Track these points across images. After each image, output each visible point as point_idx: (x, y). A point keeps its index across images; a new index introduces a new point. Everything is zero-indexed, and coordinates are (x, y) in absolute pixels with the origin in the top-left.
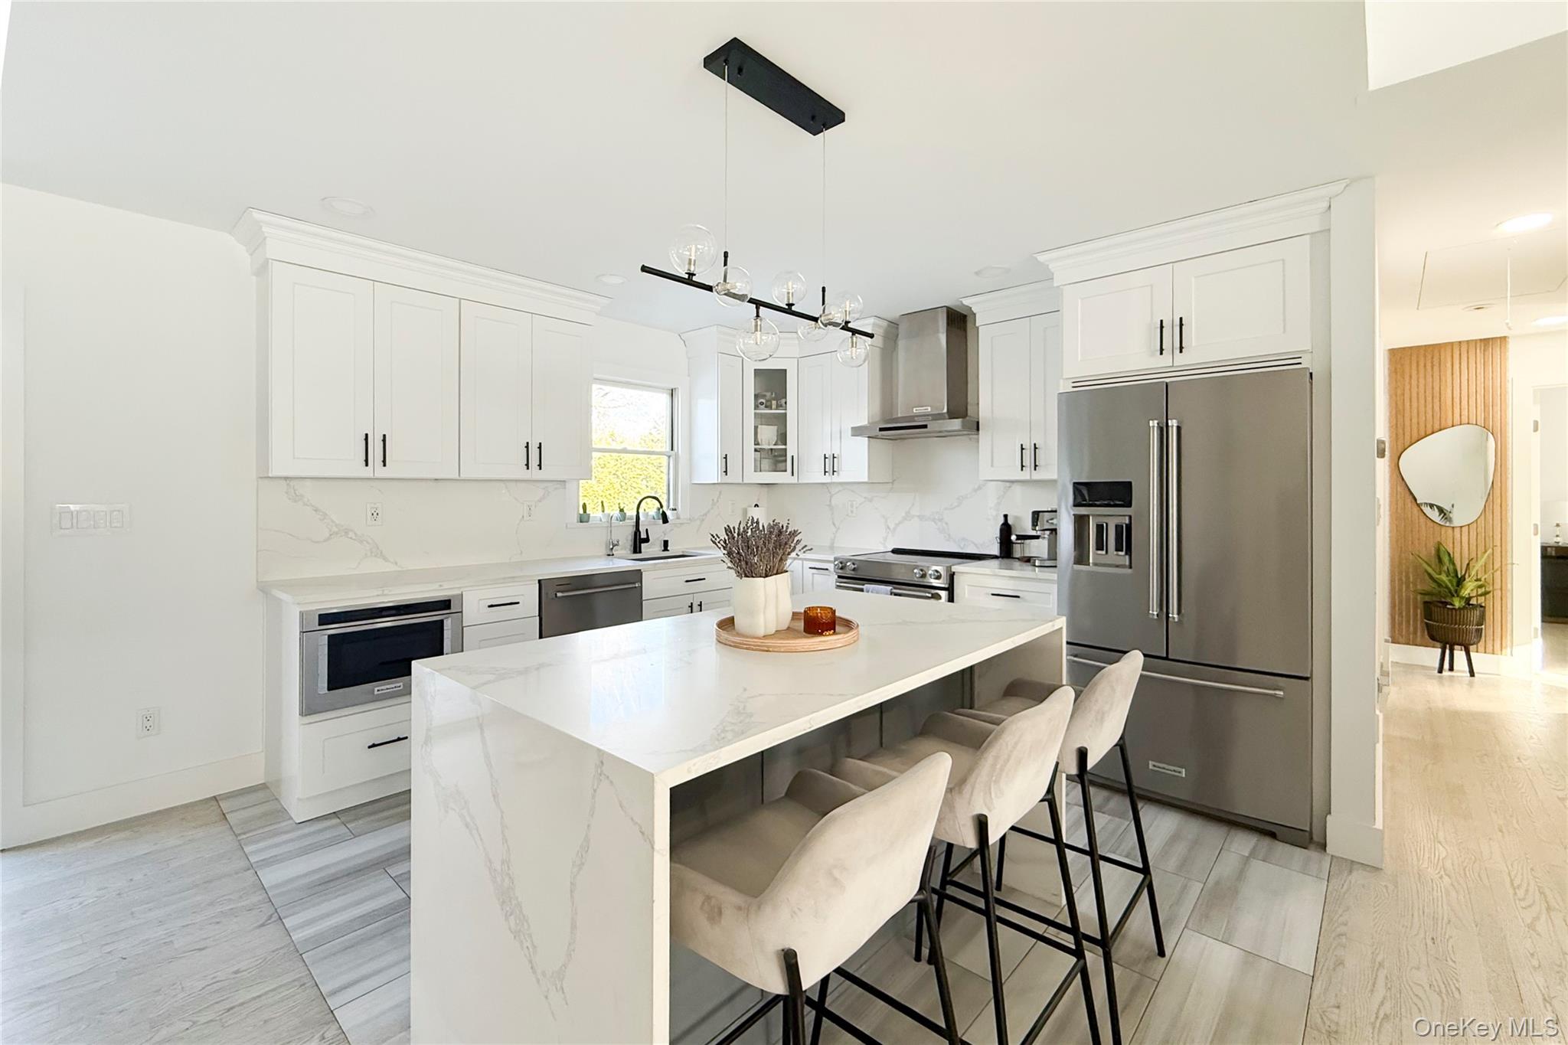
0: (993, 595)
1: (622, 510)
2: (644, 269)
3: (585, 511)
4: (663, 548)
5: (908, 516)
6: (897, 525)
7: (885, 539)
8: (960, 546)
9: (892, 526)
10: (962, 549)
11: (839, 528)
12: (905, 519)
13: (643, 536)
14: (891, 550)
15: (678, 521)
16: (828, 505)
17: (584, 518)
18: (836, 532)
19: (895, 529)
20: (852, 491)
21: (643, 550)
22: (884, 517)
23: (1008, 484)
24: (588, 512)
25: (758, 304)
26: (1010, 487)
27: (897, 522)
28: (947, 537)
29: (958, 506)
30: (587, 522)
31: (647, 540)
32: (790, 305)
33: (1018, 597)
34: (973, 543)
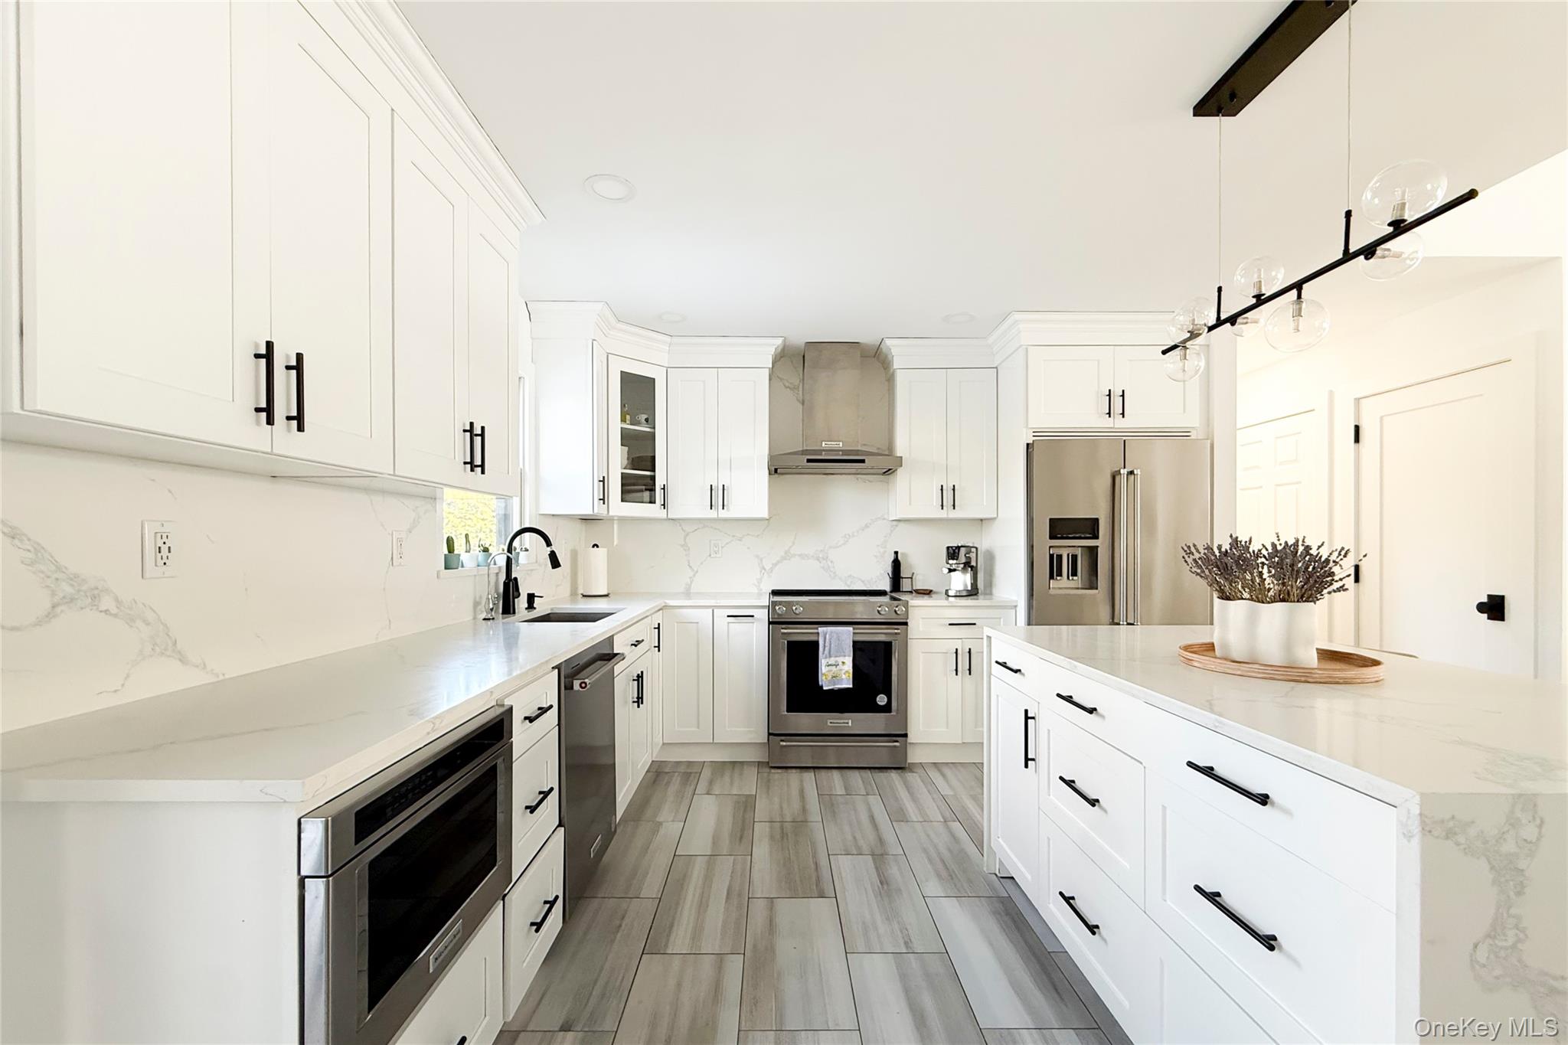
0: (950, 624)
5: (787, 556)
7: (760, 581)
8: (846, 583)
10: (849, 586)
11: (697, 572)
12: (784, 558)
16: (682, 546)
18: (694, 575)
19: (772, 570)
22: (757, 556)
23: (895, 523)
26: (897, 526)
27: (774, 562)
28: (832, 575)
29: (844, 544)
33: (975, 624)
34: (860, 579)
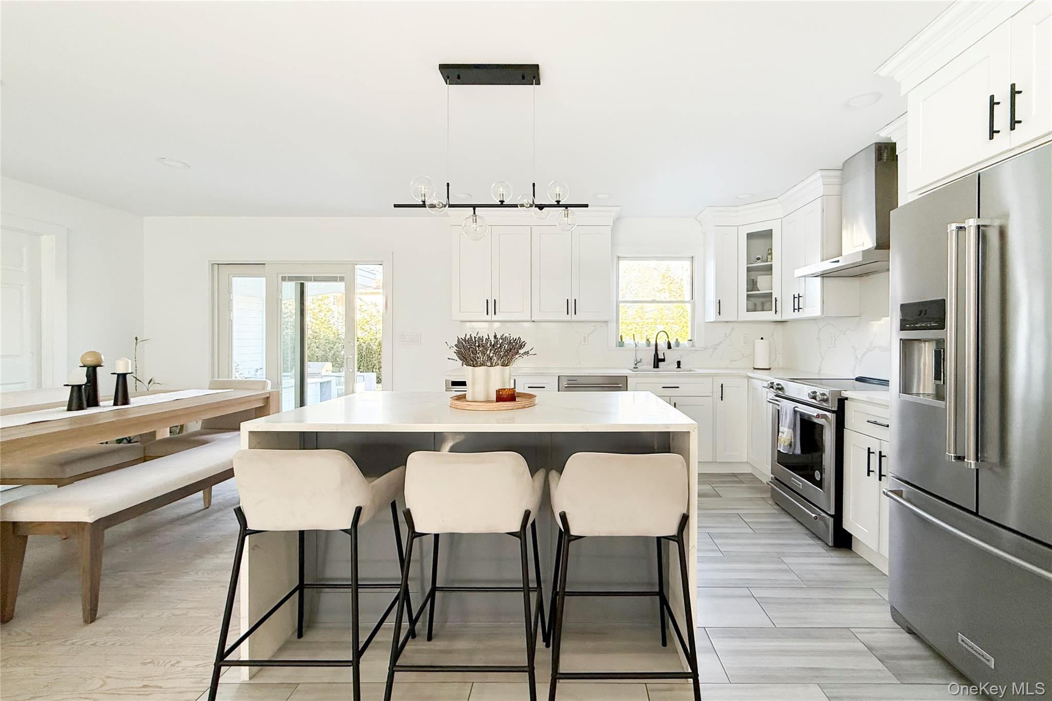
1: (648, 340)
2: (396, 206)
3: (621, 340)
4: (677, 366)
6: (863, 355)
9: (859, 356)
13: (661, 357)
14: (854, 378)
15: (693, 348)
17: (621, 344)
20: (833, 325)
21: (660, 366)
24: (623, 341)
25: (474, 207)
30: (622, 346)
31: (663, 360)
32: (502, 202)
